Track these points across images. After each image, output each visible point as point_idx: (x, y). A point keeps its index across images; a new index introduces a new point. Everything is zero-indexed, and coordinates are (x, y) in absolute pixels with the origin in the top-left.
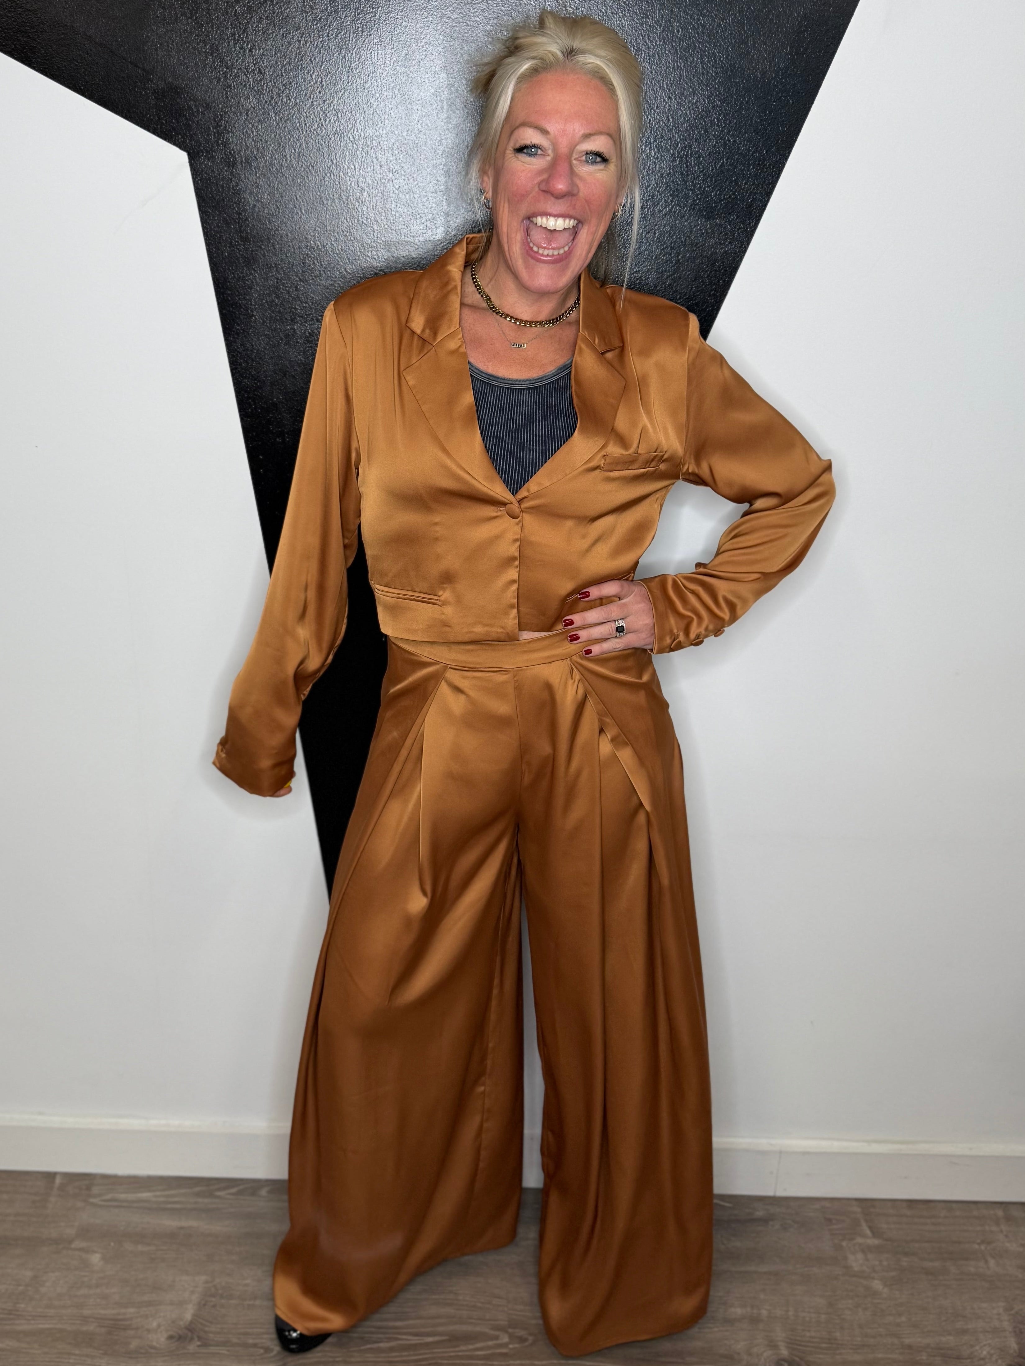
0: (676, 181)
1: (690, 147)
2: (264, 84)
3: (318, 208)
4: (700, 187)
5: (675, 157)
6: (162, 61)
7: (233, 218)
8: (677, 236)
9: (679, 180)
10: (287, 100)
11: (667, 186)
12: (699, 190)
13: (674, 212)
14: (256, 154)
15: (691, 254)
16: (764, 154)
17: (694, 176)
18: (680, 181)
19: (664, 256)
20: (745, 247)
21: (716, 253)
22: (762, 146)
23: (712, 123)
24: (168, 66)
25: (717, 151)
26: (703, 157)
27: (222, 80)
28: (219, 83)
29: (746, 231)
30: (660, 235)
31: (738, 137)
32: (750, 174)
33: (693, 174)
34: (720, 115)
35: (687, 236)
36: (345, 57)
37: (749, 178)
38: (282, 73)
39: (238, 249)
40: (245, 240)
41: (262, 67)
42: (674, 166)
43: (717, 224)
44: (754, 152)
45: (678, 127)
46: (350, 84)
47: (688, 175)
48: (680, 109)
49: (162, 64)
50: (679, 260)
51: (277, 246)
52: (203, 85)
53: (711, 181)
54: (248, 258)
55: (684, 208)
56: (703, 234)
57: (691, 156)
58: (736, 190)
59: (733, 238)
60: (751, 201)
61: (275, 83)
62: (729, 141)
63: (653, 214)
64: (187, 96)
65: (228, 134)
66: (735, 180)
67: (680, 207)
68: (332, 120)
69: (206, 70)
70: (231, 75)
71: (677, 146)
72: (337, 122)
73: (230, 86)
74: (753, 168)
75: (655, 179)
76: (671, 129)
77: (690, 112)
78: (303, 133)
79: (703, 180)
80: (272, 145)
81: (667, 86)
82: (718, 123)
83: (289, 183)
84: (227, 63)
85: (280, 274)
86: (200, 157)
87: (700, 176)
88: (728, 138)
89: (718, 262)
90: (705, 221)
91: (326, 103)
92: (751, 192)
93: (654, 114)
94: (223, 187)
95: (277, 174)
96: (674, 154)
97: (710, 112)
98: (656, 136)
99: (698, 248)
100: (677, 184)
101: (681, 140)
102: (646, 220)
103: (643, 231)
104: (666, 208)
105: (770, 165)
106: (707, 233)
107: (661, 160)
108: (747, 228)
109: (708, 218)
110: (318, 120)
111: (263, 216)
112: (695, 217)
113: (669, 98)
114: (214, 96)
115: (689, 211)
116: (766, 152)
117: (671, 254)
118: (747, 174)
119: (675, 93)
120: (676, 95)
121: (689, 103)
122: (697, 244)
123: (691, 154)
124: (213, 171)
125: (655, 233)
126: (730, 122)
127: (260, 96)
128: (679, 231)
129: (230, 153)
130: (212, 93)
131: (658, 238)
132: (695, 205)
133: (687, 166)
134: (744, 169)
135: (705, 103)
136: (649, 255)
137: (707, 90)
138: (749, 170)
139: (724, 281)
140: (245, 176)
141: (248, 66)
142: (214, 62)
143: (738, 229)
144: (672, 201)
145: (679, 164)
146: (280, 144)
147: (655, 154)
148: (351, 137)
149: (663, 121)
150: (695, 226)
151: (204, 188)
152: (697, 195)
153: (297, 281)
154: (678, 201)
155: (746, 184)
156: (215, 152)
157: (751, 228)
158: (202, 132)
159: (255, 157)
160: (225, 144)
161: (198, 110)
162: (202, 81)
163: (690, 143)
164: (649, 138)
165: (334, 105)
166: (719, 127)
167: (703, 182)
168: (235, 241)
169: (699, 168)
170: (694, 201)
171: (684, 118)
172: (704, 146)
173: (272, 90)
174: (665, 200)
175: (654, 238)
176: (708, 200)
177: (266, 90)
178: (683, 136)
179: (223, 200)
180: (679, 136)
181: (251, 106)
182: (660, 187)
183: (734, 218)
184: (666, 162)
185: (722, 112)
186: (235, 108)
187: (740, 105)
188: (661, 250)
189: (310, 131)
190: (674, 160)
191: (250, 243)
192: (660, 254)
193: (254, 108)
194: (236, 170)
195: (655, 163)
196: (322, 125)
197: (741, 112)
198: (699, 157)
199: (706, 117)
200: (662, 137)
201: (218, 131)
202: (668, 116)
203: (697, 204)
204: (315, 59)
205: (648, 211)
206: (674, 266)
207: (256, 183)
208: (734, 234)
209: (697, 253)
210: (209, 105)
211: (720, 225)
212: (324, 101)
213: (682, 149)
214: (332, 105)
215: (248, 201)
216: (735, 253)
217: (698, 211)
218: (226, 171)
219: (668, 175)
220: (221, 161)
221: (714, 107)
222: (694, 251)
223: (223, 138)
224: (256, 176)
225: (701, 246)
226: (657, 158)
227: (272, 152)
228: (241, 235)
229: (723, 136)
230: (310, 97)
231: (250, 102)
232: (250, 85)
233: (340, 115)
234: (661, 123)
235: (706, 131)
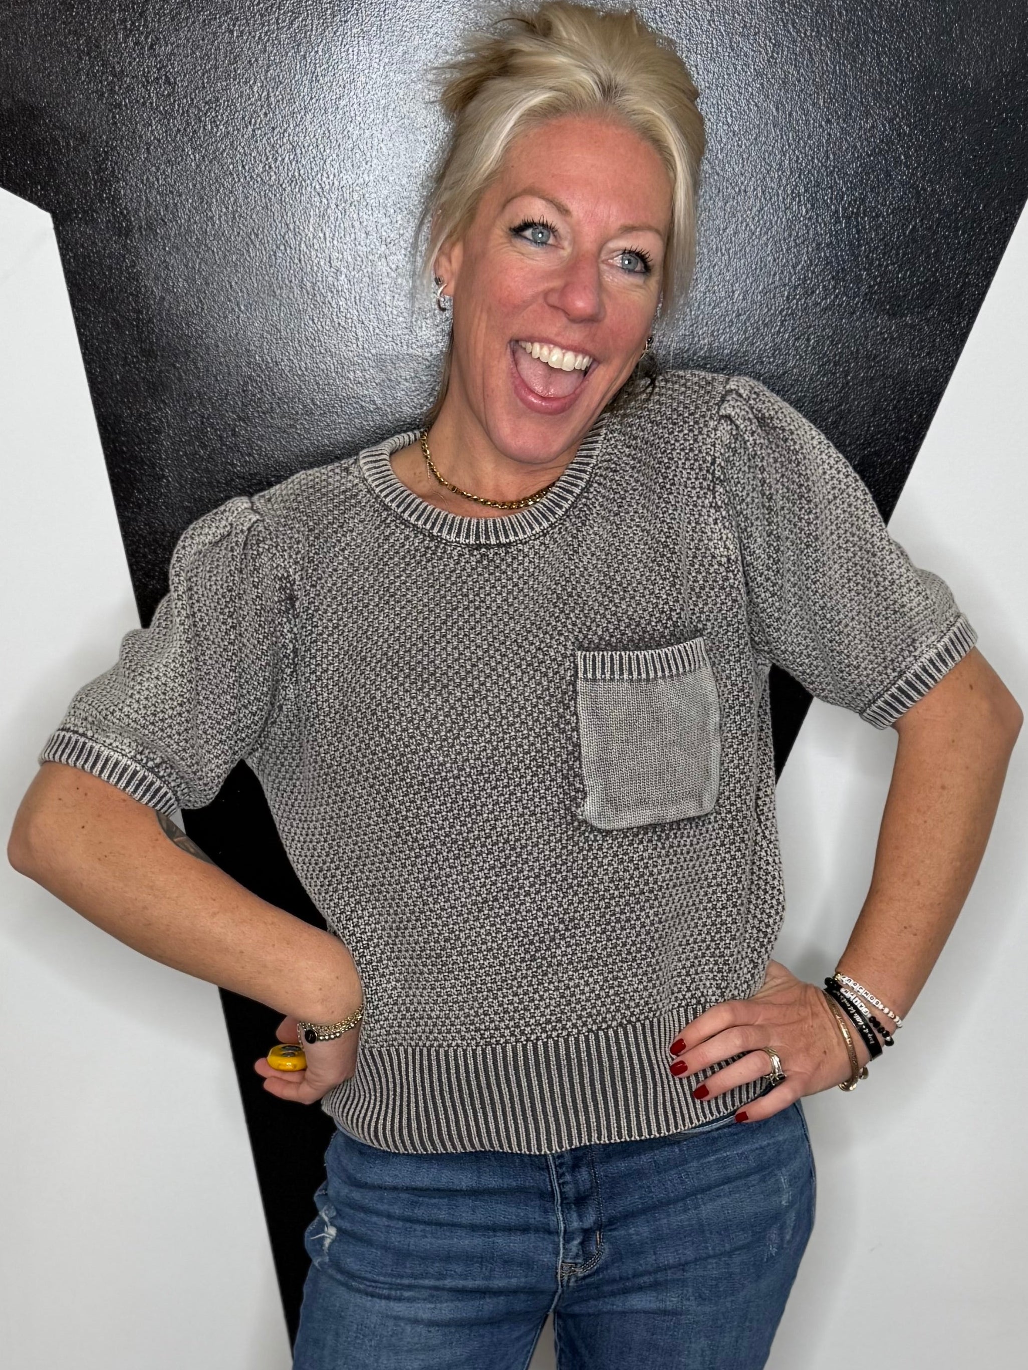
0: (842, 256)
1: (863, 201)
2: (175, 101)
3: (266, 301)
4: (880, 265)
5: (838, 218)
6: (7, 66)
7: (128, 320)
8: (844, 344)
9: (846, 252)
10: (212, 128)
11: (827, 264)
12: (878, 270)
13: (838, 305)
14: (165, 215)
15: (867, 372)
16: (980, 211)
17: (870, 246)
18: (848, 255)
19: (824, 376)
20: (952, 360)
21: (907, 371)
22: (977, 198)
23: (897, 162)
24: (18, 73)
25: (905, 207)
26: (883, 216)
27: (106, 95)
28: (102, 100)
29: (953, 334)
30: (818, 342)
31: (939, 183)
32: (959, 243)
33: (867, 243)
34: (909, 148)
35: (861, 344)
36: (305, 58)
37: (958, 249)
38: (203, 83)
39: (138, 369)
40: (149, 354)
41: (171, 73)
42: (837, 232)
43: (906, 324)
44: (964, 209)
45: (843, 168)
46: (314, 101)
47: (860, 246)
48: (846, 139)
49: (8, 70)
50: (848, 383)
51: (200, 364)
52: (75, 104)
53: (897, 254)
54: (154, 384)
55: (855, 298)
56: (885, 339)
57: (865, 215)
58: (937, 270)
59: (934, 346)
60: (961, 287)
61: (192, 100)
62: (925, 190)
63: (805, 309)
64: (50, 121)
65: (118, 182)
66: (935, 252)
67: (847, 296)
68: (287, 159)
69: (80, 79)
70: (120, 88)
71: (842, 199)
72: (294, 163)
73: (120, 104)
74: (963, 234)
75: (807, 252)
76: (832, 172)
77: (862, 144)
78: (239, 180)
79: (884, 254)
80: (190, 201)
81: (824, 102)
82: (906, 162)
83: (218, 262)
84: (114, 67)
85: (207, 409)
86: (72, 221)
87: (878, 247)
88: (923, 185)
89: (910, 386)
90: (889, 319)
91: (276, 132)
92: (961, 272)
93: (804, 147)
94: (110, 268)
95: (199, 247)
96: (837, 211)
97: (893, 145)
98: (808, 183)
99: (878, 362)
100: (843, 260)
101: (847, 189)
102: (794, 319)
103: (789, 336)
104: (826, 299)
105: (990, 228)
106: (892, 339)
107: (817, 221)
108: (955, 331)
109: (892, 315)
110: (264, 159)
111: (177, 316)
112: (873, 314)
113: (828, 121)
114: (93, 122)
115: (862, 303)
116: (984, 207)
117: (834, 374)
118: (954, 244)
119: (837, 113)
120: (839, 117)
121: (860, 129)
122: (876, 357)
123: (865, 211)
124: (94, 243)
125: (808, 340)
126: (925, 160)
127: (169, 120)
128: (847, 336)
129: (122, 213)
130: (90, 117)
131: (813, 348)
132: (872, 294)
133: (858, 232)
134: (949, 235)
135: (885, 130)
136: (800, 375)
137: (889, 109)
138: (957, 237)
139: (920, 416)
140: (147, 250)
141: (149, 72)
142: (93, 66)
143: (941, 332)
144: (835, 288)
145: (846, 227)
146: (202, 198)
147: (807, 212)
148: (317, 187)
149: (818, 160)
150: (873, 327)
151: (80, 271)
152: (876, 277)
153: (235, 419)
154: (844, 287)
155: (952, 259)
156: (97, 213)
157: (961, 329)
158: (76, 181)
159: (163, 220)
160: (114, 199)
161: (68, 144)
162: (74, 97)
163: (862, 194)
164: (796, 186)
165: (289, 135)
166: (908, 167)
167: (884, 257)
168: (133, 356)
169: (877, 234)
170: (870, 287)
171: (853, 154)
172: (885, 199)
173: (188, 111)
174: (824, 286)
175: (808, 347)
176: (892, 287)
177: (178, 111)
178: (851, 183)
179: (112, 291)
180: (845, 183)
181: (155, 138)
182: (816, 266)
183: (934, 314)
184: (825, 224)
185: (913, 143)
186: (128, 140)
187: (940, 132)
188: (820, 367)
189: (251, 177)
190: (838, 221)
191: (156, 358)
192: (818, 373)
193: (159, 141)
194: (131, 241)
195: (807, 227)
196: (270, 167)
197: (941, 144)
198: (877, 216)
199: (887, 152)
200: (818, 185)
201: (101, 179)
202: (827, 151)
203: (875, 293)
204: (257, 60)
205: (797, 304)
206: (840, 392)
207: (165, 261)
208: (934, 340)
209: (876, 371)
210: (85, 135)
211: (912, 326)
212: (273, 129)
213: (850, 203)
214: (286, 135)
215: (153, 291)
216: (937, 371)
217: (876, 304)
218: (115, 242)
219: (828, 245)
220: (107, 227)
221: (899, 135)
222: (870, 367)
223: (110, 190)
224: (165, 250)
225: (882, 359)
226: (810, 219)
227: (190, 211)
228: (141, 347)
229: (915, 182)
230: (250, 123)
231: (152, 131)
232: (151, 103)
233: (298, 151)
234: (816, 161)
235: (888, 174)
